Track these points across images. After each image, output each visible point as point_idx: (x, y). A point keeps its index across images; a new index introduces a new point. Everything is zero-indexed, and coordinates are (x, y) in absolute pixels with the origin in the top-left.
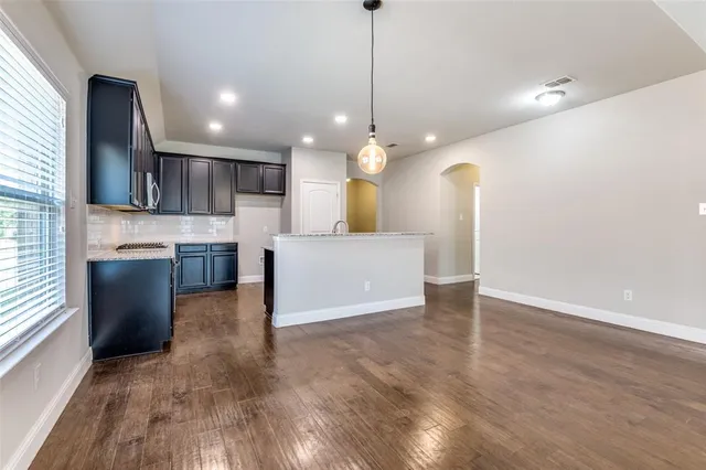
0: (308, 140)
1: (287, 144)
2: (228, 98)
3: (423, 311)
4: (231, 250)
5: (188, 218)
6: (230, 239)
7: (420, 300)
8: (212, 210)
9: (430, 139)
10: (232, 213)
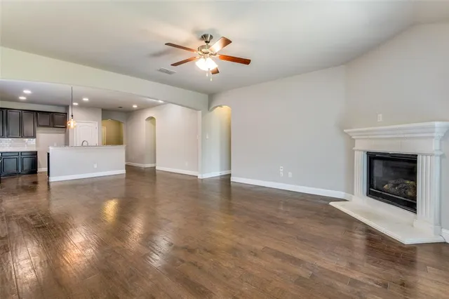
0: (75, 104)
1: (67, 104)
2: (27, 92)
3: (125, 176)
4: (34, 154)
5: (7, 139)
6: (34, 149)
7: (124, 171)
8: (22, 135)
9: (135, 106)
10: (34, 137)
